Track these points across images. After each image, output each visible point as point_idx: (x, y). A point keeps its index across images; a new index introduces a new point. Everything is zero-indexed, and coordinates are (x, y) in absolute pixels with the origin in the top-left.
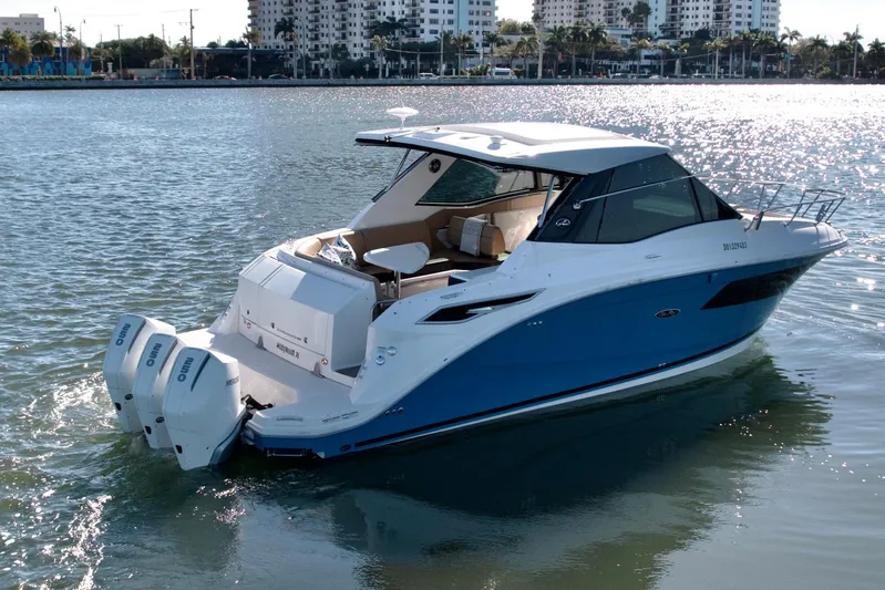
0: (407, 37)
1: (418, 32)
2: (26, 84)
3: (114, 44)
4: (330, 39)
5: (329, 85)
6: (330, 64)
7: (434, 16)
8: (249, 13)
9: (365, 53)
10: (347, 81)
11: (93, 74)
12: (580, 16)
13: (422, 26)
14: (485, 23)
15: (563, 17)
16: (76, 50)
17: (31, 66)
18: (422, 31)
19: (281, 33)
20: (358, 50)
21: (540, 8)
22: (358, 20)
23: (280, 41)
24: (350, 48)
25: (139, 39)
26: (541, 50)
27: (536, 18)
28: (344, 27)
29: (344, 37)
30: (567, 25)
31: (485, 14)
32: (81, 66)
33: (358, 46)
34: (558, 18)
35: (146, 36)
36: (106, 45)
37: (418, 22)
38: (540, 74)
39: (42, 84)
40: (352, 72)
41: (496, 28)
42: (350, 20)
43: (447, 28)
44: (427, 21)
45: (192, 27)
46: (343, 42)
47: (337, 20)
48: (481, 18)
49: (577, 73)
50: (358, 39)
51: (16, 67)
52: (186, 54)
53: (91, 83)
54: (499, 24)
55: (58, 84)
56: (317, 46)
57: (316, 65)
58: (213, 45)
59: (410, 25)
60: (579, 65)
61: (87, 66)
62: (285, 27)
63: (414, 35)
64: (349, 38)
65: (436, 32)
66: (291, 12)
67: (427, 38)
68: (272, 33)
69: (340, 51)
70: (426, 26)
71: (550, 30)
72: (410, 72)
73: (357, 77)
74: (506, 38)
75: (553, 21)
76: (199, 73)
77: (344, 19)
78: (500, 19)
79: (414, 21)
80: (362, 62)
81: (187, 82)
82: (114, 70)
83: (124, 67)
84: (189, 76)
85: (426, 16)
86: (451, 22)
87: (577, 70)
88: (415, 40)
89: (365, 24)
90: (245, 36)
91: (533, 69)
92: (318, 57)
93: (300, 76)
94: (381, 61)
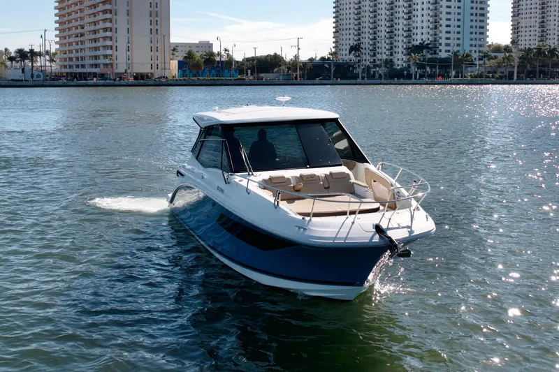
0: (431, 54)
1: (438, 51)
2: (199, 83)
3: (253, 59)
4: (383, 55)
5: (381, 84)
6: (382, 70)
7: (448, 41)
8: (334, 40)
9: (404, 64)
10: (392, 81)
11: (239, 77)
12: (541, 41)
13: (440, 47)
14: (480, 46)
15: (531, 41)
16: (230, 62)
17: (204, 71)
18: (440, 51)
19: (353, 52)
20: (400, 62)
21: (516, 35)
22: (400, 44)
23: (352, 57)
24: (395, 61)
25: (268, 56)
26: (516, 63)
27: (513, 42)
28: (391, 48)
29: (391, 54)
30: (532, 47)
31: (480, 40)
32: (233, 72)
33: (400, 60)
34: (527, 43)
35: (272, 54)
36: (248, 60)
37: (438, 45)
38: (515, 78)
39: (208, 83)
40: (396, 76)
41: (488, 49)
42: (395, 44)
43: (456, 49)
44: (443, 44)
45: (299, 49)
46: (391, 57)
47: (387, 44)
48: (478, 43)
49: (540, 77)
50: (400, 56)
51: (194, 72)
52: (295, 65)
53: (238, 82)
54: (490, 46)
55: (218, 82)
56: (374, 60)
57: (374, 72)
58: (311, 60)
59: (432, 47)
60: (541, 72)
61: (236, 72)
62: (355, 49)
63: (435, 53)
64: (395, 55)
65: (449, 51)
66: (359, 40)
67: (443, 55)
68: (347, 52)
69: (389, 63)
70: (443, 48)
71: (521, 50)
72: (432, 76)
73: (399, 78)
74: (493, 55)
75: (523, 44)
76: (302, 76)
77: (391, 43)
78: (490, 43)
79: (435, 44)
80: (402, 70)
81: (295, 81)
82: (252, 74)
83: (258, 73)
84: (296, 78)
85: (443, 41)
86: (458, 45)
87: (540, 75)
88: (436, 56)
89: (405, 46)
90: (330, 54)
91: (511, 74)
92: (375, 66)
93: (363, 78)
94: (414, 69)
